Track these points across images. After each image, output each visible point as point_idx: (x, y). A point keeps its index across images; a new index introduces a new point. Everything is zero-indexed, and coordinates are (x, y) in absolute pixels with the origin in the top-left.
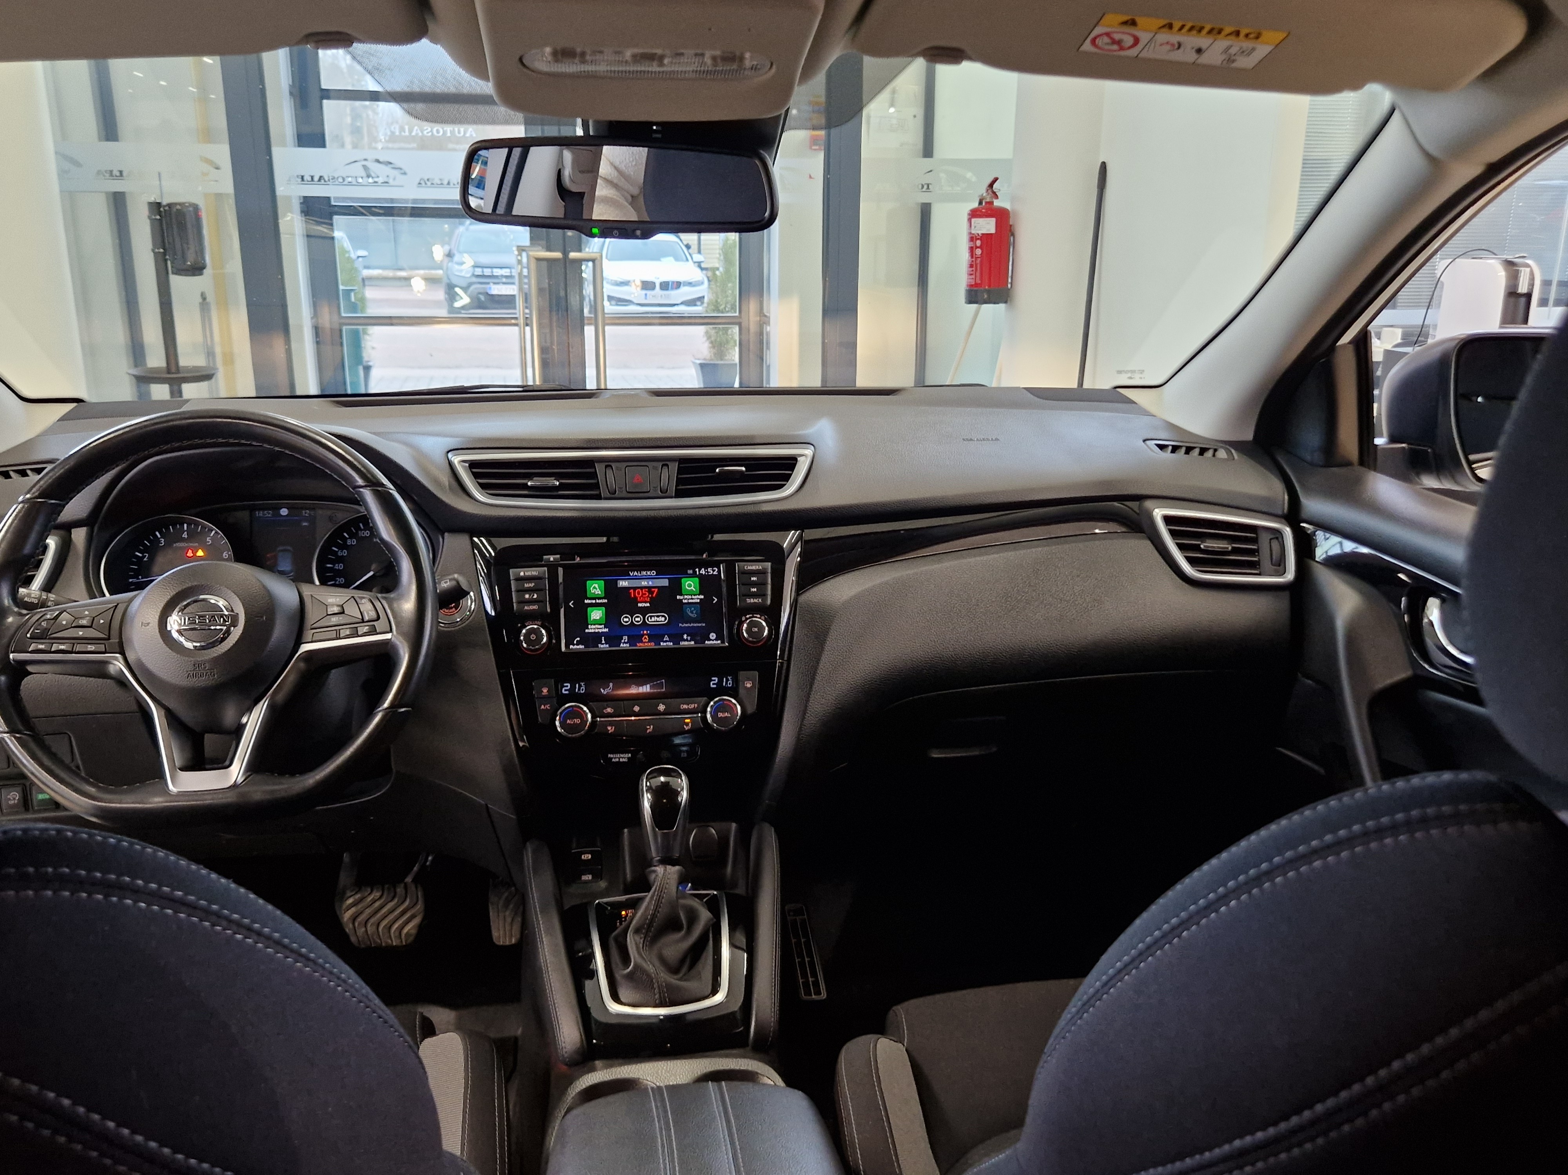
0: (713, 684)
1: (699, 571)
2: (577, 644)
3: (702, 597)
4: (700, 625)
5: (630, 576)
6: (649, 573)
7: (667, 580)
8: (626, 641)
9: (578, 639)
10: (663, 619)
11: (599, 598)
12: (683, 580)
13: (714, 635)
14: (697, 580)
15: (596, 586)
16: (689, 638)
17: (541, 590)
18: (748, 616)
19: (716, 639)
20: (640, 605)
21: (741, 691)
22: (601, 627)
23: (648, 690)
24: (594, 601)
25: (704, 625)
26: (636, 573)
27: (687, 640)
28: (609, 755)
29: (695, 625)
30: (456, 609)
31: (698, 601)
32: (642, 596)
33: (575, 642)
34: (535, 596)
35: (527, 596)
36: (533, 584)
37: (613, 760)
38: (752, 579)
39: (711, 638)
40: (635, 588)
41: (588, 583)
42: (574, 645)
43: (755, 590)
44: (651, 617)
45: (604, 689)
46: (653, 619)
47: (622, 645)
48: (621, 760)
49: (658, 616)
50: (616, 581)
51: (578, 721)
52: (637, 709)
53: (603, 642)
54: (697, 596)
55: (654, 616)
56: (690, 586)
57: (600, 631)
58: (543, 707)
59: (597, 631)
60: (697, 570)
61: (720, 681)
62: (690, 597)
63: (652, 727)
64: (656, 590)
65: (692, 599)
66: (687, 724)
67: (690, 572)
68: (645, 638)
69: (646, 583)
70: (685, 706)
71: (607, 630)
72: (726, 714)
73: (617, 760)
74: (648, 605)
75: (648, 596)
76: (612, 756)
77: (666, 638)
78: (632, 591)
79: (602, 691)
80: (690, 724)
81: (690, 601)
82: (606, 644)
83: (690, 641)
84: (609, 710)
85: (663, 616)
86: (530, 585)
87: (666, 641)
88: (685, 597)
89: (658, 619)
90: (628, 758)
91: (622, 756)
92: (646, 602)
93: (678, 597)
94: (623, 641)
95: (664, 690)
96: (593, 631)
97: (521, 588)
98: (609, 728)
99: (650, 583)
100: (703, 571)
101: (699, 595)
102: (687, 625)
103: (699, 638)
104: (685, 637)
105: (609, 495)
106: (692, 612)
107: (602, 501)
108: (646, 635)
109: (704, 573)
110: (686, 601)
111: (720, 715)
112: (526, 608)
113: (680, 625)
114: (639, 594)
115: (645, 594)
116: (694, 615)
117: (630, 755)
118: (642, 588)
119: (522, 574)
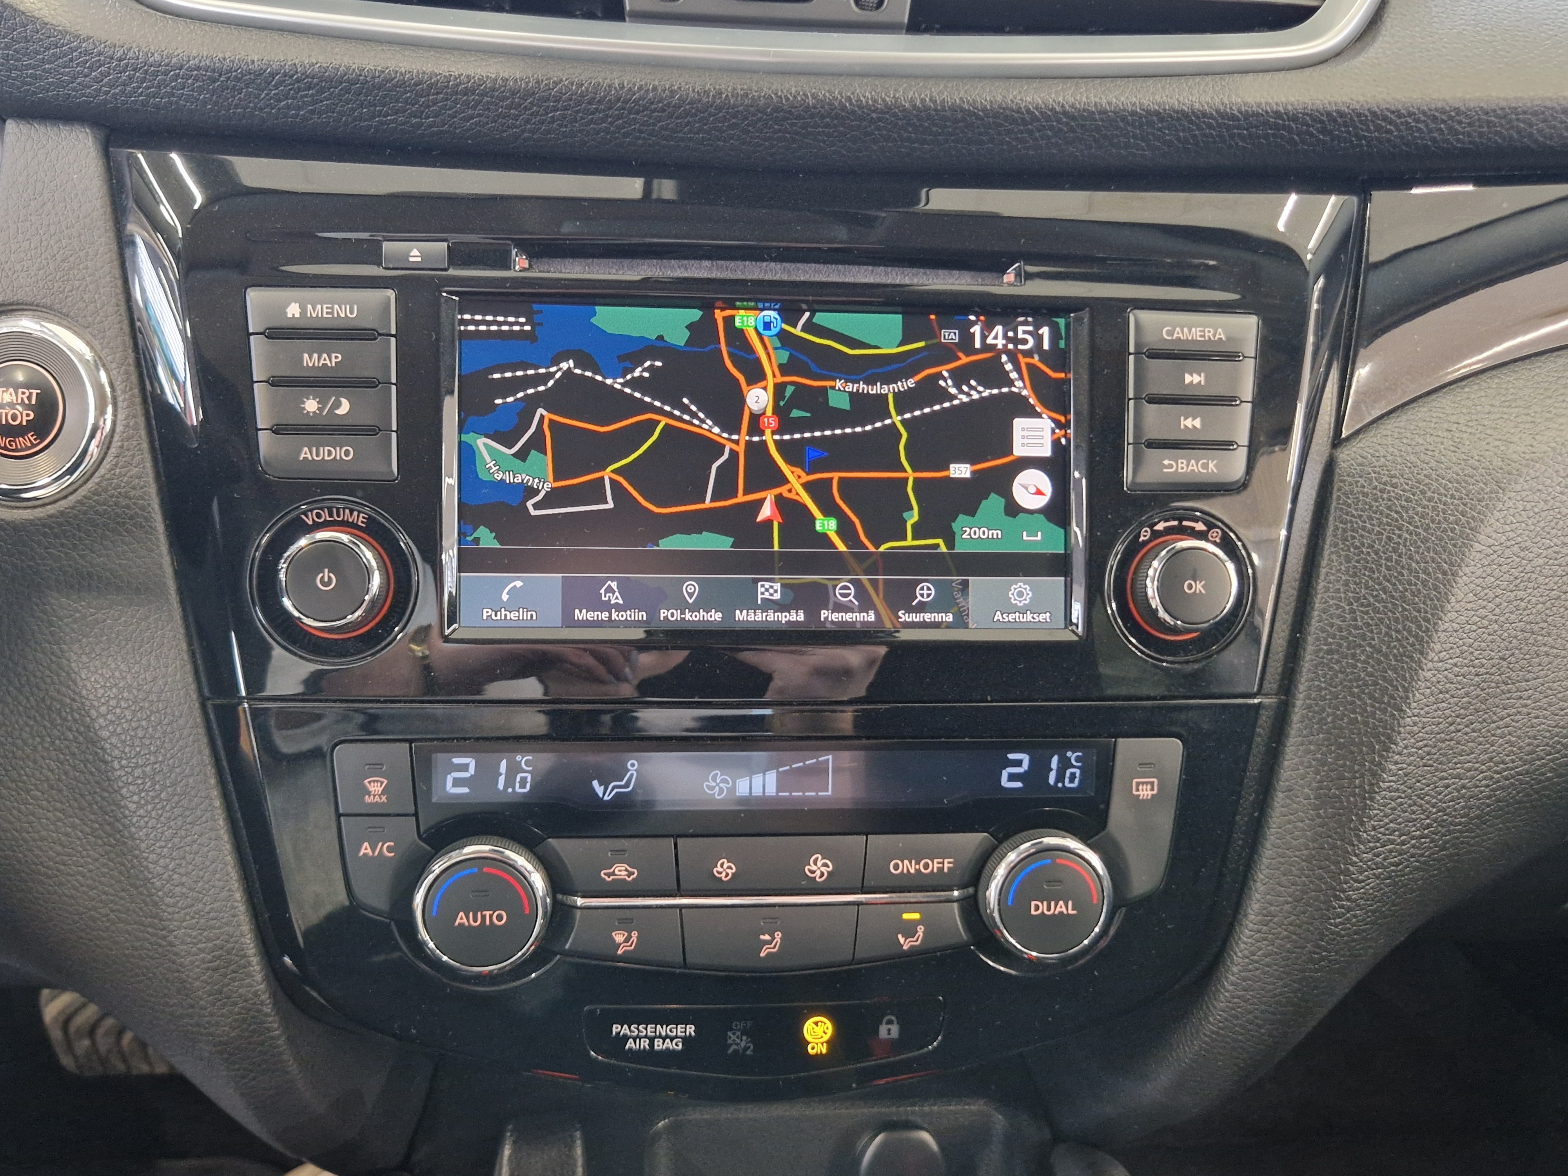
0: (1012, 777)
1: (985, 335)
13: (1026, 589)
17: (369, 383)
18: (1160, 527)
21: (1117, 811)
23: (771, 790)
28: (616, 1028)
30: (41, 436)
34: (345, 407)
35: (311, 405)
36: (336, 358)
37: (630, 1044)
38: (1188, 379)
39: (1015, 600)
43: (1197, 423)
45: (605, 783)
48: (659, 1045)
51: (498, 918)
52: (725, 869)
58: (365, 849)
60: (976, 330)
61: (1039, 768)
63: (778, 935)
66: (909, 929)
67: (949, 335)
70: (908, 867)
72: (1061, 907)
73: (645, 1043)
76: (625, 1030)
79: (599, 790)
80: (921, 930)
84: (620, 871)
86: (325, 360)
90: (686, 1040)
91: (662, 1030)
95: (830, 793)
97: (285, 371)
98: (619, 937)
100: (997, 338)
107: (627, 26)
109: (1000, 343)
111: (1039, 908)
112: (305, 453)
117: (691, 1029)
119: (293, 311)
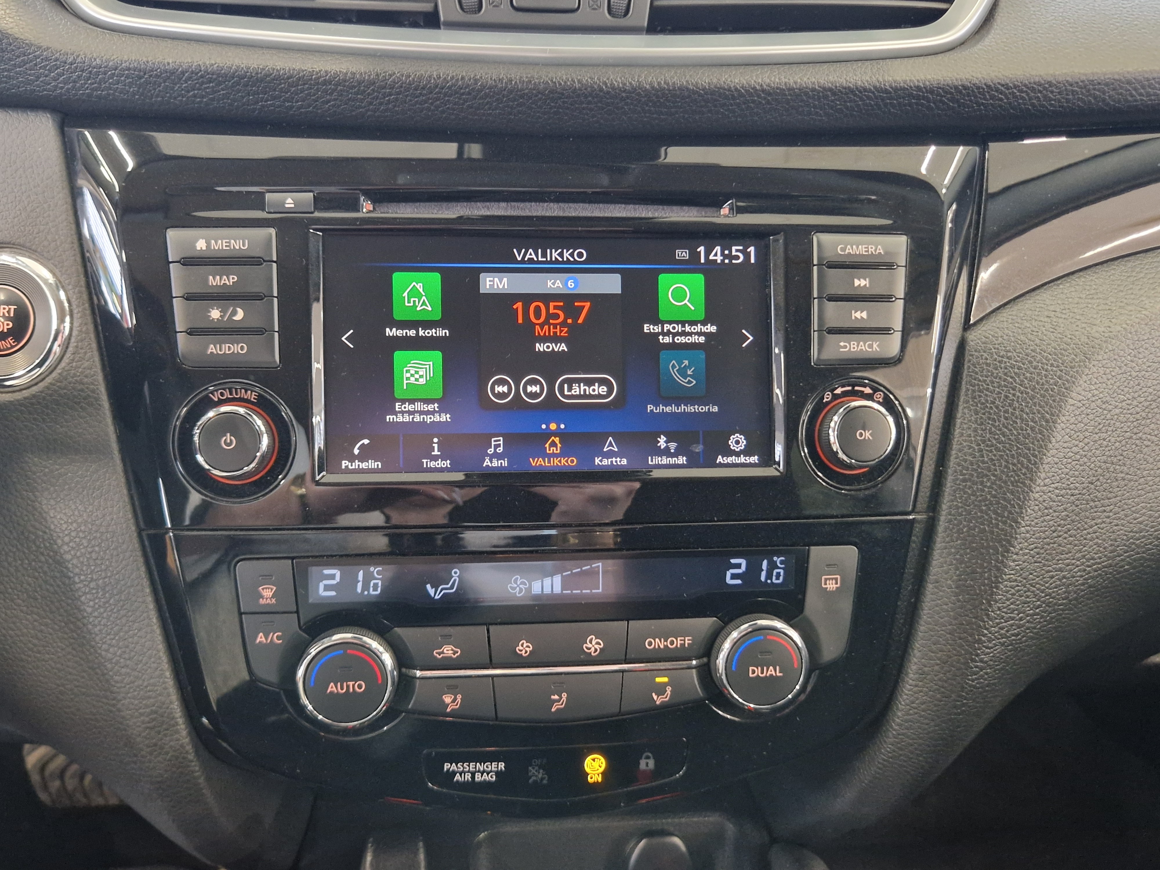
0: (734, 577)
1: (708, 253)
2: (362, 458)
3: (712, 329)
4: (705, 409)
5: (515, 261)
6: (566, 255)
7: (618, 277)
8: (500, 450)
9: (366, 441)
10: (603, 390)
11: (428, 324)
12: (663, 279)
13: (742, 438)
14: (699, 279)
15: (419, 287)
16: (673, 446)
17: (258, 297)
18: (838, 391)
19: (746, 452)
20: (540, 347)
21: (811, 600)
22: (430, 407)
23: (558, 589)
24: (412, 333)
25: (716, 409)
26: (531, 254)
27: (667, 452)
28: (446, 766)
29: (690, 409)
30: (18, 340)
31: (702, 339)
32: (546, 322)
33: (356, 451)
34: (240, 315)
35: (215, 314)
36: (233, 279)
37: (457, 777)
38: (857, 283)
39: (733, 447)
40: (527, 299)
41: (398, 278)
42: (352, 458)
43: (864, 315)
44: (570, 382)
45: (435, 586)
46: (576, 390)
47: (487, 462)
48: (478, 777)
49: (589, 382)
50: (474, 276)
51: (358, 686)
52: (524, 648)
53: (436, 452)
54: (699, 328)
55: (578, 381)
56: (679, 295)
57: (428, 419)
58: (261, 638)
59: (418, 418)
60: (702, 249)
61: (754, 569)
62: (679, 328)
63: (564, 696)
64: (588, 304)
65: (684, 334)
66: (661, 689)
67: (682, 254)
68: (554, 444)
69: (559, 284)
70: (659, 643)
71: (445, 417)
72: (771, 671)
73: (468, 777)
74: (563, 347)
75: (564, 324)
76: (454, 767)
77: (611, 445)
78: (519, 305)
79: (431, 591)
80: (669, 689)
81: (679, 340)
82: (443, 458)
83: (675, 455)
84: (448, 651)
85: (603, 382)
86: (225, 280)
87: (610, 454)
88: (667, 327)
89: (589, 391)
90: (498, 774)
91: (480, 767)
92: (556, 339)
93: (647, 328)
94: (491, 451)
95: (600, 590)
96: (407, 418)
97: (196, 289)
98: (448, 699)
99: (571, 284)
100: (717, 255)
101: (704, 323)
102: (668, 409)
103: (699, 448)
104: (662, 441)
105: (459, 16)
106: (683, 372)
107: (442, 33)
108: (555, 434)
109: (719, 259)
110: (667, 340)
111: (755, 672)
112: (212, 349)
113: (650, 407)
114: (538, 315)
115: (557, 316)
116: (687, 382)
117: (502, 766)
118: (547, 298)
119: (201, 245)
